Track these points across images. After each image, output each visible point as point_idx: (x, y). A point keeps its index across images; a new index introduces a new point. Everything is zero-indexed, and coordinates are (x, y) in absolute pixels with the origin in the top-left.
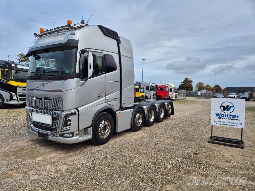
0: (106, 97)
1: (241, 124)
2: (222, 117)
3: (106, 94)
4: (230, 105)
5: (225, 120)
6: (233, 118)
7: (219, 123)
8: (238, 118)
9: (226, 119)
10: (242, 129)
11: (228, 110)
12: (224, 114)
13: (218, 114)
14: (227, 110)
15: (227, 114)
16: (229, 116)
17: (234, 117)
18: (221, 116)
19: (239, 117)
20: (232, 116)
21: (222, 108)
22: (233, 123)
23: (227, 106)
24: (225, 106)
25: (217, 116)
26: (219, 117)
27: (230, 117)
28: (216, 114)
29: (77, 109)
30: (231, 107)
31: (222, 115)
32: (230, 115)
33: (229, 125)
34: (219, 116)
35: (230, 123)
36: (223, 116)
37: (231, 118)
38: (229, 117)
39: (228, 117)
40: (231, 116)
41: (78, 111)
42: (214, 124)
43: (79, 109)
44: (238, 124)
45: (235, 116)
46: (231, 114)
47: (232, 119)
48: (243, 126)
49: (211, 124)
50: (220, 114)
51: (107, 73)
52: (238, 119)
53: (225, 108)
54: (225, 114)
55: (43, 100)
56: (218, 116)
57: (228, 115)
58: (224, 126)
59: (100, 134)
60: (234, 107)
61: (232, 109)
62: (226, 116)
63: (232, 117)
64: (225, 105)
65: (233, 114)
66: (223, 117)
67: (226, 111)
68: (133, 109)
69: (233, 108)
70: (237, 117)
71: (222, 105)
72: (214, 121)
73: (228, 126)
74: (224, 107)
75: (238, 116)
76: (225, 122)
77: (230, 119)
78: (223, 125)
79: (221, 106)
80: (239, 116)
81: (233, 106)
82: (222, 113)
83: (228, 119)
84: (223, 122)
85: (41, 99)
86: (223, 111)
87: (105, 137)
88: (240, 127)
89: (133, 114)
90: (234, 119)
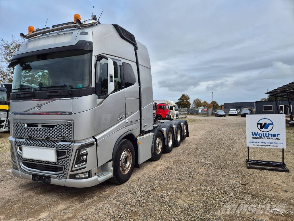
0: (126, 119)
1: (282, 144)
2: (260, 137)
3: (126, 115)
4: (268, 122)
5: (263, 140)
6: (272, 137)
7: (256, 144)
8: (278, 137)
9: (265, 138)
10: (283, 149)
11: (266, 128)
12: (262, 133)
13: (255, 133)
14: (265, 129)
15: (265, 133)
16: (267, 135)
17: (273, 136)
18: (258, 136)
19: (279, 135)
20: (271, 134)
21: (259, 126)
22: (272, 143)
23: (265, 124)
24: (262, 124)
25: (253, 135)
26: (256, 137)
27: (269, 136)
28: (252, 133)
29: (94, 137)
30: (269, 124)
31: (259, 134)
32: (269, 134)
33: (268, 146)
34: (256, 136)
35: (269, 143)
36: (260, 135)
37: (270, 137)
38: (267, 136)
39: (266, 136)
40: (270, 135)
41: (96, 140)
42: (250, 145)
43: (97, 138)
44: (278, 143)
45: (274, 135)
46: (270, 132)
47: (271, 138)
48: (284, 146)
49: (247, 146)
50: (257, 133)
51: (126, 88)
52: (278, 138)
53: (262, 126)
54: (263, 133)
55: (40, 127)
56: (255, 136)
57: (266, 134)
58: (262, 147)
59: (121, 169)
60: (272, 124)
61: (271, 126)
62: (265, 135)
63: (271, 136)
64: (263, 122)
65: (272, 132)
66: (261, 136)
67: (264, 130)
68: (152, 133)
69: (272, 125)
70: (276, 136)
72: (251, 142)
73: (266, 147)
74: (261, 124)
75: (278, 135)
76: (263, 143)
77: (269, 138)
78: (261, 145)
79: (258, 124)
80: (279, 134)
81: (272, 123)
82: (260, 132)
83: (266, 138)
84: (261, 143)
85: (37, 126)
86: (260, 129)
87: (127, 172)
88: (281, 147)
89: (153, 139)
90: (273, 139)
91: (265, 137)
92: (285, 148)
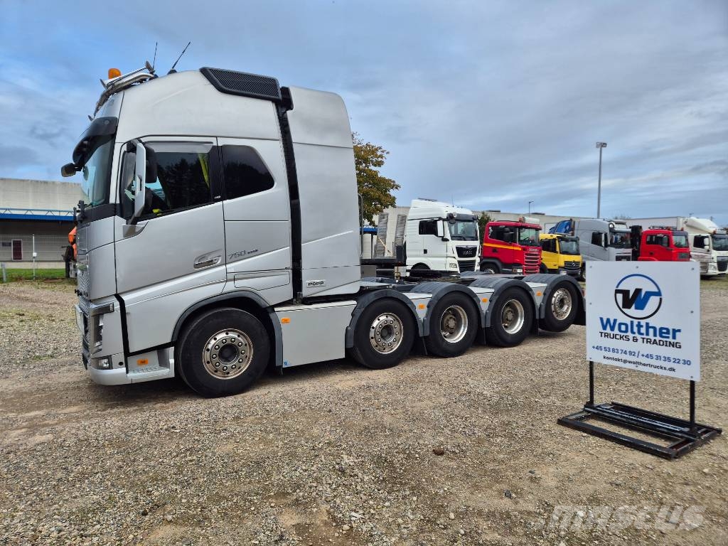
1: (687, 362)
2: (622, 334)
4: (647, 287)
5: (629, 346)
6: (658, 338)
7: (611, 354)
8: (674, 337)
9: (635, 340)
10: (692, 383)
11: (641, 306)
12: (628, 321)
13: (608, 320)
14: (636, 308)
15: (636, 322)
16: (643, 330)
17: (661, 336)
18: (616, 331)
19: (677, 333)
20: (654, 328)
21: (620, 296)
22: (658, 358)
23: (638, 291)
24: (628, 292)
25: (604, 328)
26: (612, 333)
27: (647, 334)
28: (601, 319)
30: (649, 294)
31: (620, 324)
32: (648, 326)
33: (644, 365)
34: (612, 329)
35: (647, 356)
36: (623, 328)
37: (651, 336)
38: (642, 334)
39: (640, 333)
40: (651, 331)
42: (596, 356)
44: (677, 361)
45: (663, 332)
46: (652, 321)
47: (655, 342)
48: (693, 372)
49: (588, 359)
50: (615, 321)
52: (675, 341)
53: (631, 299)
54: (632, 322)
56: (608, 330)
57: (639, 326)
58: (628, 366)
60: (658, 294)
61: (653, 301)
62: (635, 329)
63: (655, 335)
64: (630, 286)
65: (656, 322)
66: (625, 331)
67: (632, 311)
69: (658, 298)
70: (671, 336)
71: (620, 288)
72: (597, 348)
73: (641, 368)
74: (625, 293)
75: (675, 331)
77: (649, 341)
78: (625, 361)
79: (617, 291)
80: (679, 331)
81: (656, 290)
82: (622, 318)
83: (640, 340)
84: (625, 353)
86: (624, 310)
88: (684, 373)
90: (661, 343)
91: (637, 335)
92: (697, 379)
